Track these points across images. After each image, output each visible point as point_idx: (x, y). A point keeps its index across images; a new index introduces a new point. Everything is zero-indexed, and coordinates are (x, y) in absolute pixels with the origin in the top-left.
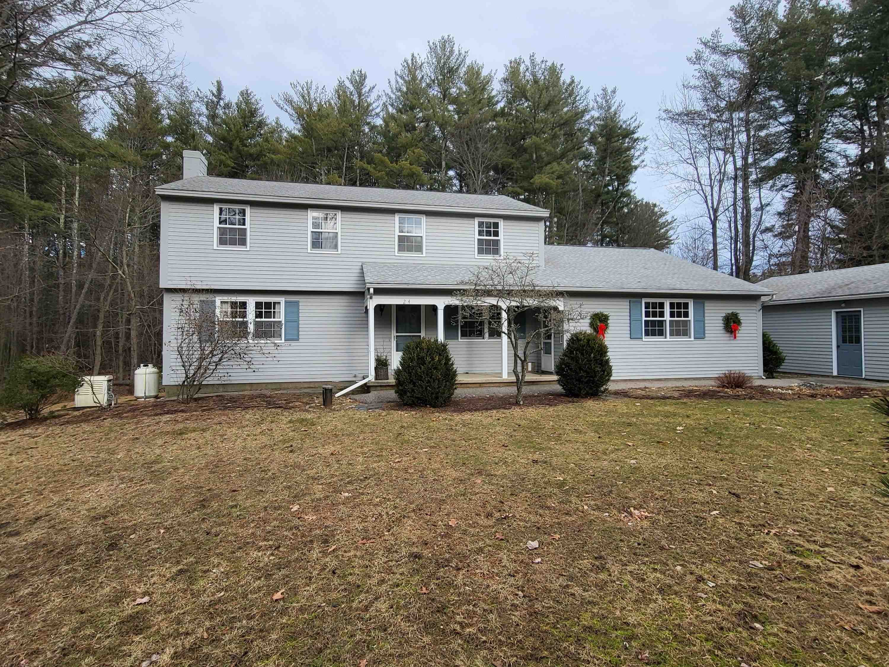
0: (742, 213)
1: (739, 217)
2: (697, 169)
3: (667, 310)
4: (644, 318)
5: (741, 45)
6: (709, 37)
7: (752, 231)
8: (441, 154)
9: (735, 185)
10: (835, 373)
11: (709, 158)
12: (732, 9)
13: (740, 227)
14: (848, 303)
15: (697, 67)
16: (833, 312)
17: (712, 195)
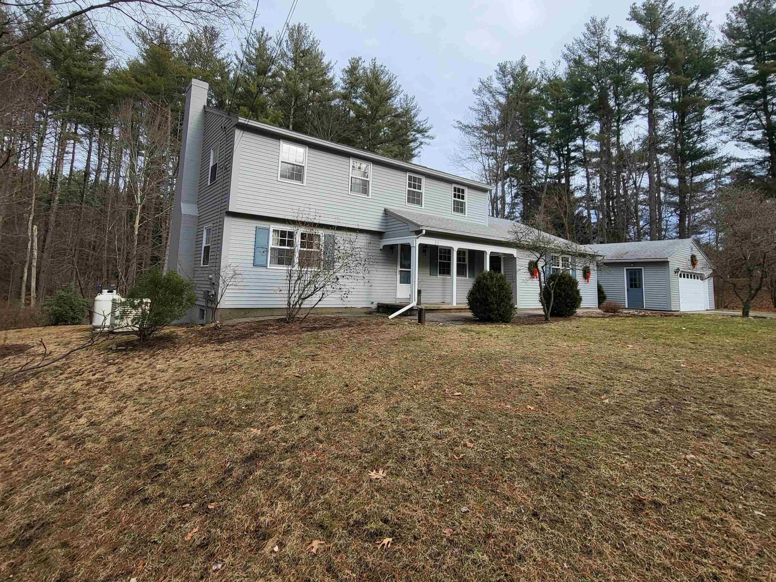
3: (560, 262)
4: (551, 267)
5: (502, 90)
6: (485, 80)
8: (289, 118)
10: (627, 307)
12: (499, 65)
14: (634, 264)
15: (479, 97)
16: (625, 268)
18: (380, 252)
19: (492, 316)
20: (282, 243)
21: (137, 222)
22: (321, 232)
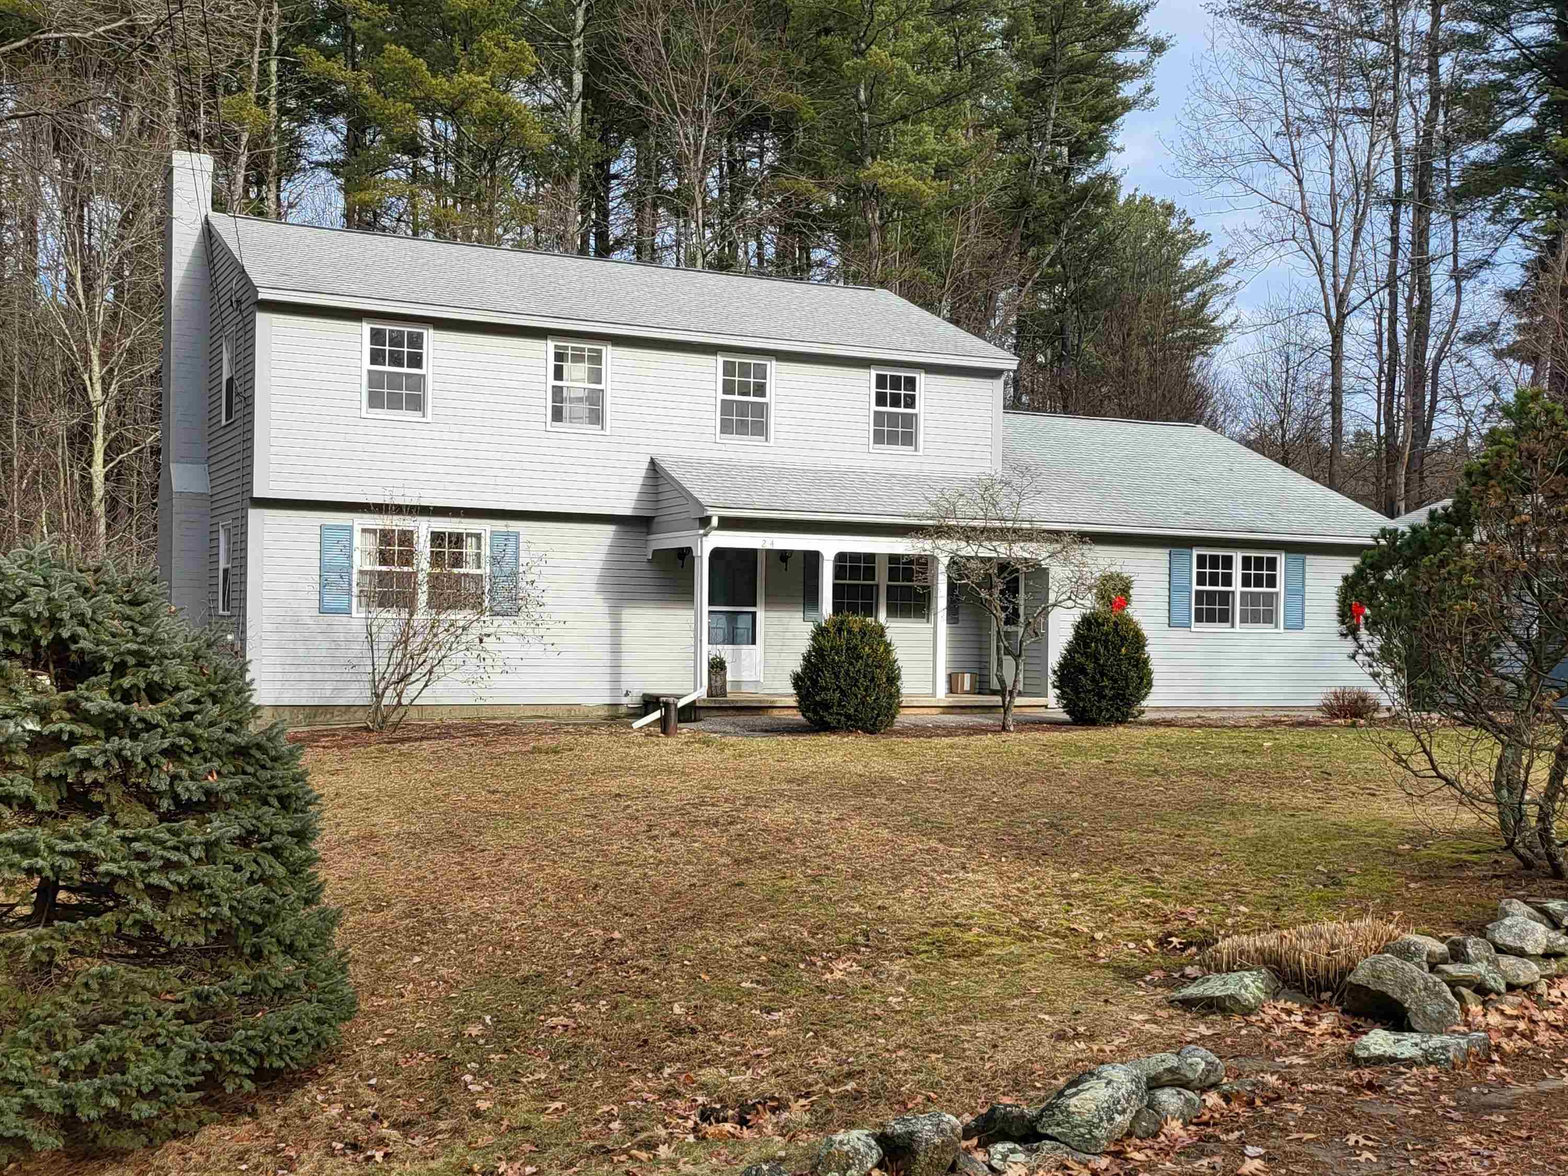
0: (1409, 300)
1: (1401, 310)
2: (1300, 182)
3: (1237, 572)
4: (1195, 587)
7: (1431, 354)
9: (1395, 221)
11: (1330, 148)
13: (1402, 339)
17: (1335, 253)
18: (645, 566)
19: (828, 718)
20: (384, 558)
21: (99, 458)
22: (484, 527)
